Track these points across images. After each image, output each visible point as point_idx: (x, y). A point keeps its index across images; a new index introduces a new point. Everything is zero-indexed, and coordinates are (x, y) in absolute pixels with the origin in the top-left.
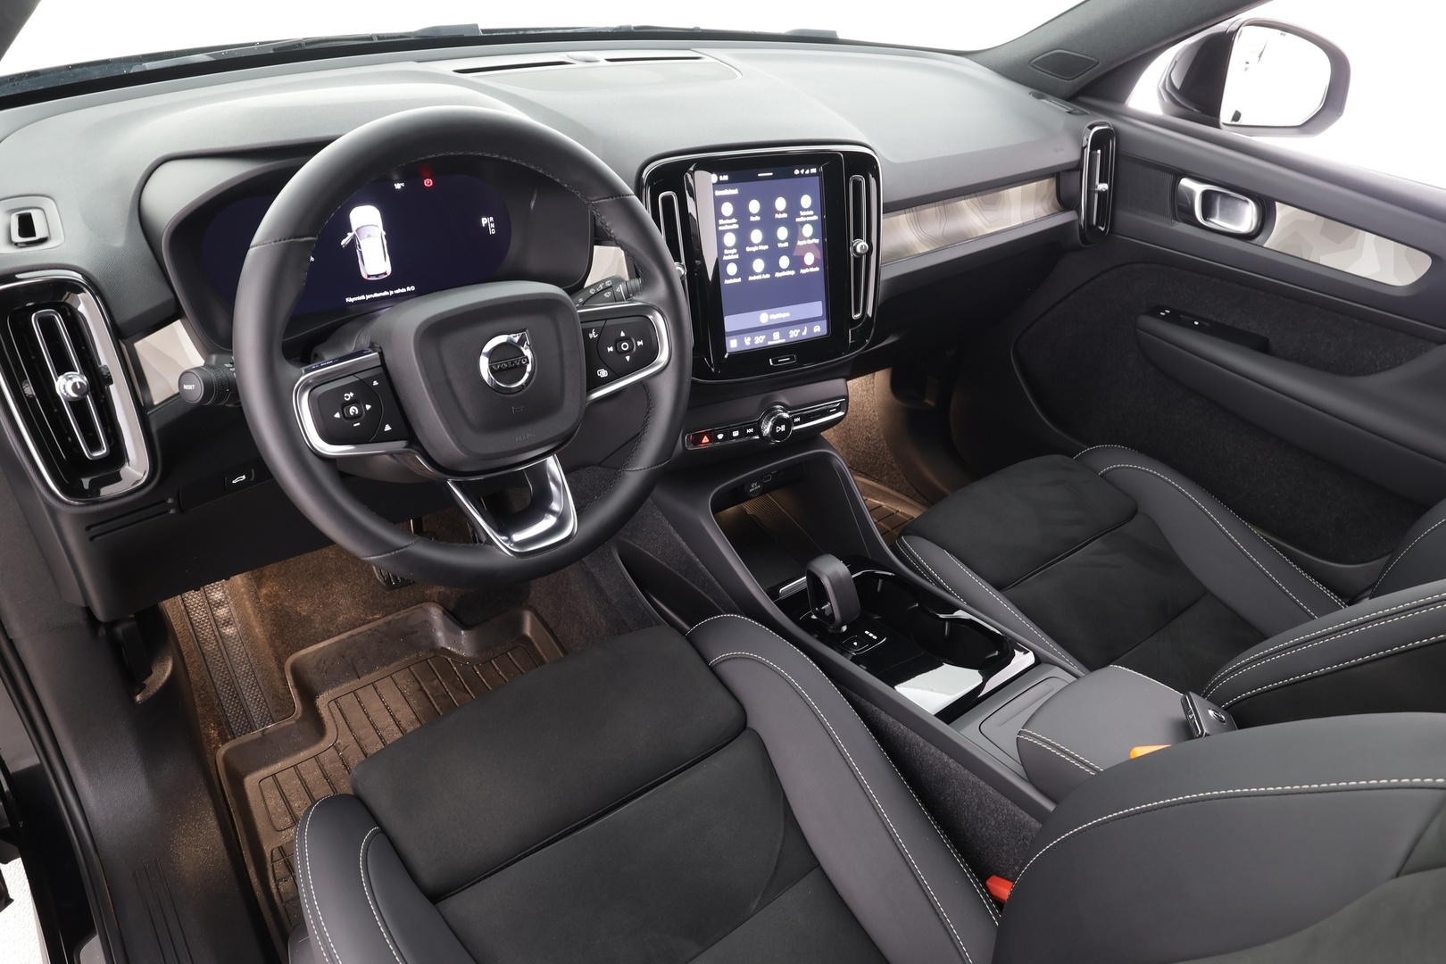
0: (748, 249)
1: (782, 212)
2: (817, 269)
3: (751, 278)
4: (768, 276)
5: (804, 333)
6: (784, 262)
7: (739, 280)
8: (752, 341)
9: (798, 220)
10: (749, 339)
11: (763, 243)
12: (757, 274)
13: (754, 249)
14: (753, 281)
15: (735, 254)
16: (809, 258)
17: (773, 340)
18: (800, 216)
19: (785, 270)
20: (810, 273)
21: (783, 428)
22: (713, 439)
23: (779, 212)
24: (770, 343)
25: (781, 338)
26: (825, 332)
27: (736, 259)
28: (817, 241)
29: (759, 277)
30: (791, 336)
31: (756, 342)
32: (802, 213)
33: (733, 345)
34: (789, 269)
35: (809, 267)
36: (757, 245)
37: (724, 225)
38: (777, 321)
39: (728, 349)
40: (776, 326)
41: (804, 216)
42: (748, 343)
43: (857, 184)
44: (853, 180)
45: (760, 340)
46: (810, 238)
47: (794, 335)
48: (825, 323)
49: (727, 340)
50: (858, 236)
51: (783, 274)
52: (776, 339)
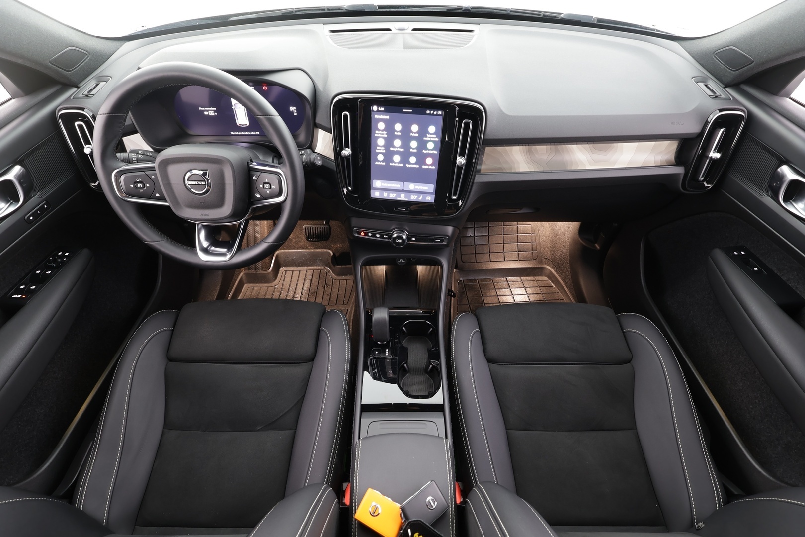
0: (391, 149)
1: (415, 133)
2: (434, 167)
3: (391, 164)
4: (402, 165)
5: (420, 199)
6: (413, 159)
7: (384, 164)
8: (388, 195)
9: (425, 138)
10: (386, 194)
11: (401, 147)
12: (395, 163)
13: (395, 149)
14: (392, 166)
15: (383, 150)
16: (429, 161)
17: (400, 198)
19: (413, 164)
20: (428, 168)
21: (400, 241)
22: (366, 234)
23: (413, 133)
24: (398, 199)
25: (405, 198)
26: (433, 201)
27: (383, 152)
28: (436, 152)
29: (396, 164)
30: (412, 198)
31: (390, 196)
32: (428, 135)
33: (376, 194)
34: (415, 164)
35: (428, 165)
36: (397, 148)
37: (378, 134)
38: (405, 189)
39: (372, 196)
40: (403, 191)
41: (429, 137)
42: (385, 196)
43: (467, 125)
44: (465, 123)
45: (392, 196)
46: (432, 150)
47: (414, 198)
48: (434, 196)
49: (372, 191)
50: (462, 154)
51: (411, 166)
52: (403, 197)
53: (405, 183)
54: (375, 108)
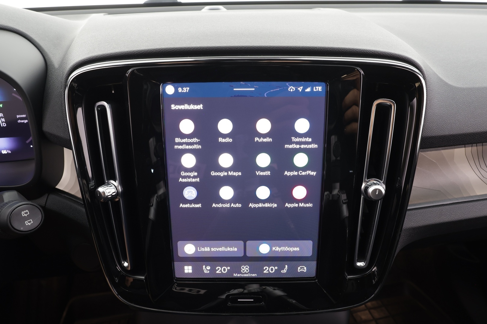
0: (213, 174)
1: (265, 136)
2: (310, 205)
3: (215, 205)
4: (238, 205)
5: (284, 271)
7: (199, 206)
8: (213, 270)
9: (287, 146)
10: (209, 267)
11: (233, 168)
12: (224, 202)
13: (222, 174)
14: (217, 208)
15: (194, 177)
16: (300, 192)
17: (240, 273)
18: (291, 143)
19: (264, 201)
20: (299, 208)
23: (260, 136)
24: (235, 275)
25: (250, 272)
26: (313, 274)
27: (196, 182)
28: (314, 173)
29: (228, 205)
30: (265, 272)
31: (218, 272)
32: (294, 139)
33: (186, 271)
34: (269, 200)
35: (298, 201)
36: (227, 170)
37: (181, 144)
38: (249, 254)
39: (178, 275)
40: (245, 259)
41: (297, 143)
42: (206, 269)
43: (383, 111)
44: (378, 105)
45: (222, 270)
46: (304, 169)
47: (269, 270)
48: (314, 264)
49: (176, 264)
50: (375, 174)
51: (261, 205)
52: (245, 271)
53: (249, 243)
54: (170, 89)
